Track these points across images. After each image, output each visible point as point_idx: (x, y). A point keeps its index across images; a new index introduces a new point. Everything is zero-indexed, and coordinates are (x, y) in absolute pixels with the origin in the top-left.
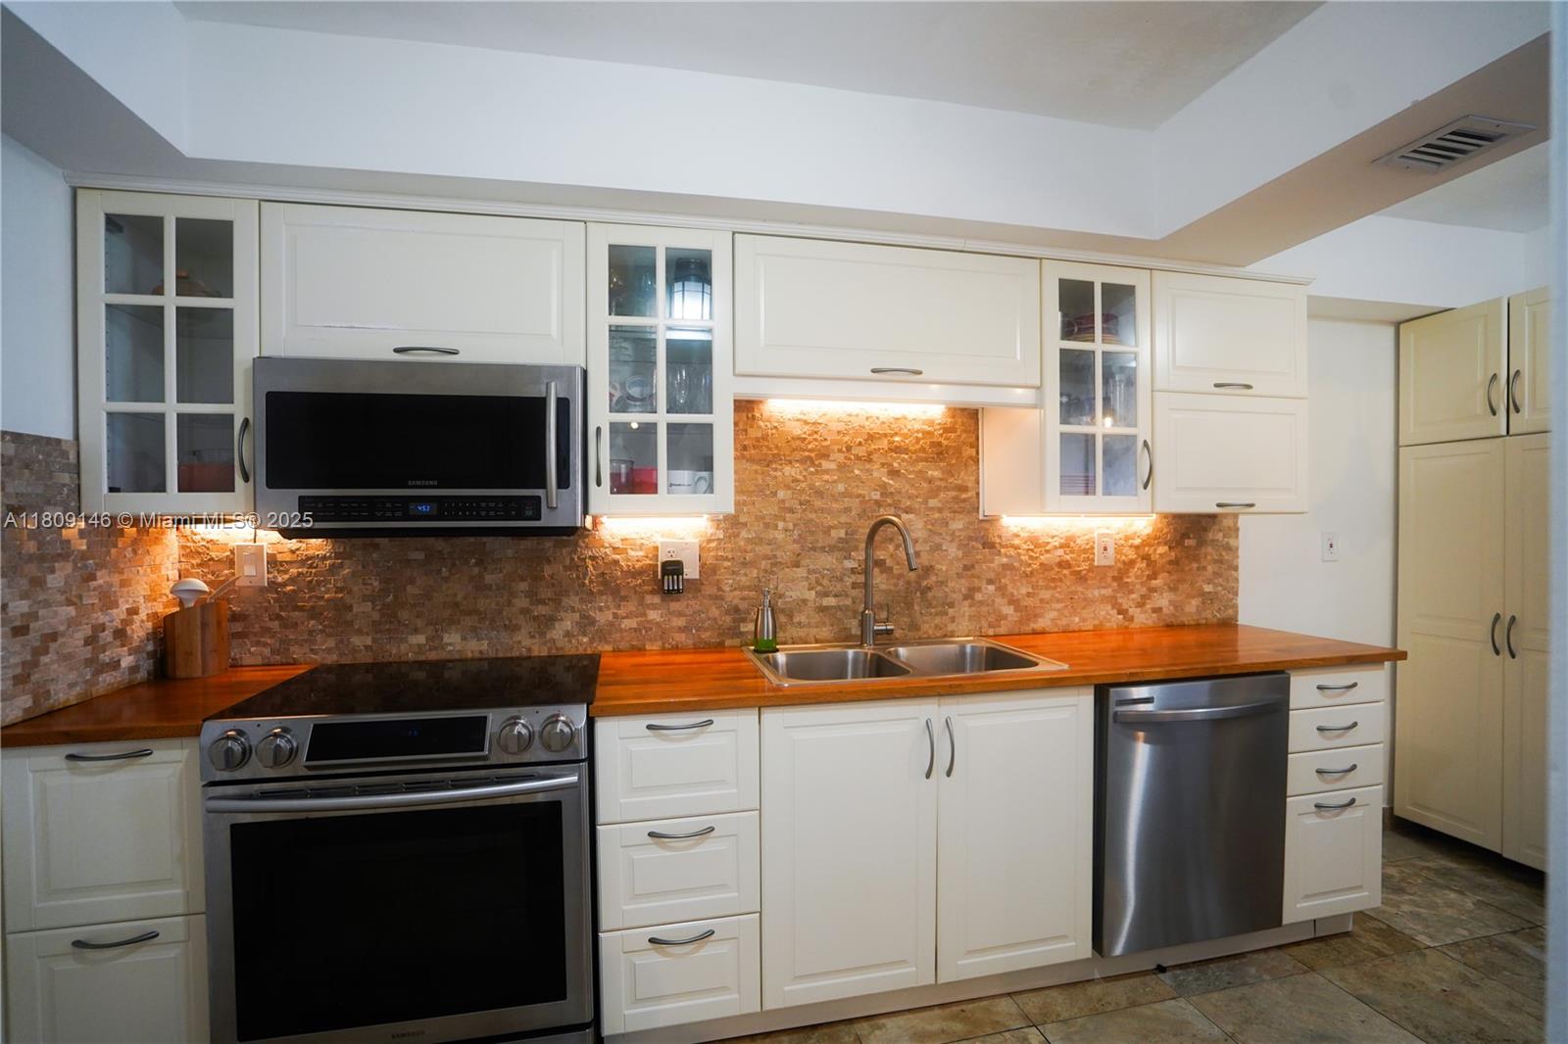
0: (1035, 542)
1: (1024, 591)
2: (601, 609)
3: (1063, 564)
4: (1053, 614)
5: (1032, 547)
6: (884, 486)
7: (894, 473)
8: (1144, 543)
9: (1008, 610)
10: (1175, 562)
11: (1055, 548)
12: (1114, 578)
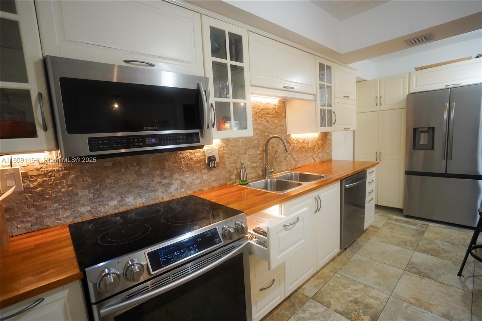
0: (298, 141)
1: (296, 156)
2: (187, 178)
3: (303, 147)
5: (297, 143)
6: (265, 126)
7: (267, 121)
8: (317, 140)
10: (322, 145)
11: (302, 143)
12: (312, 150)
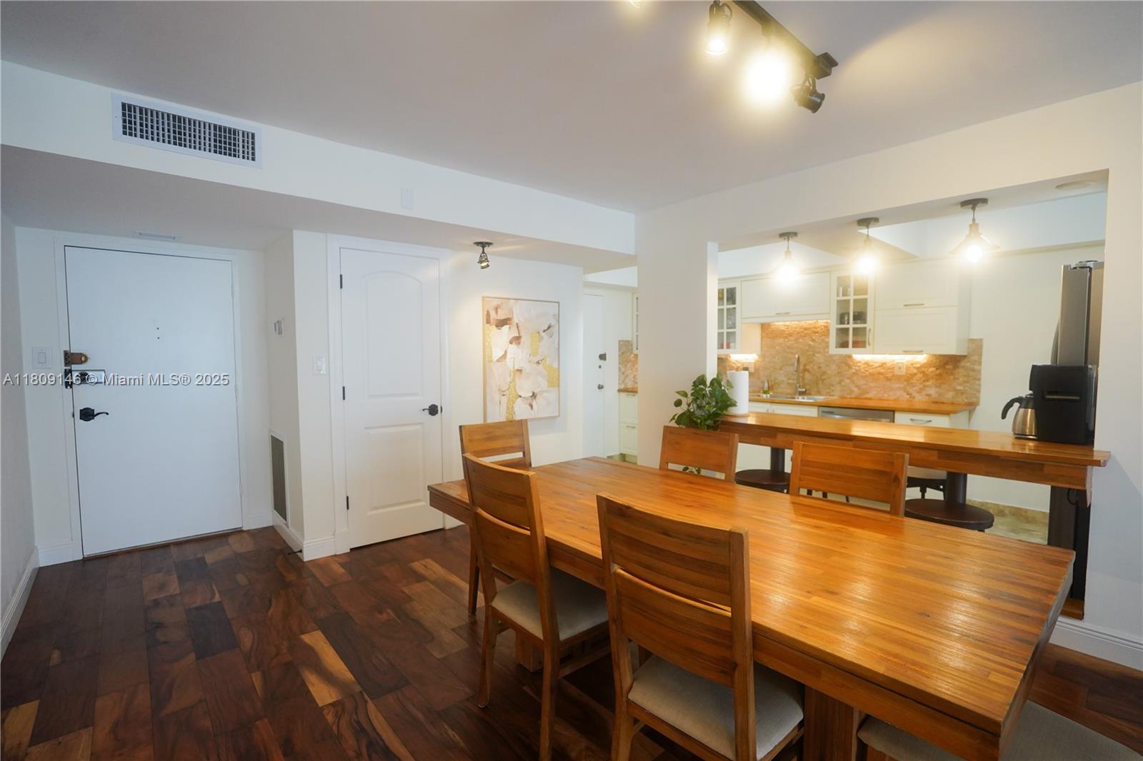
0: (867, 364)
1: (862, 383)
3: (880, 373)
4: (875, 392)
6: (810, 345)
7: (813, 340)
8: (922, 366)
9: (856, 389)
10: (940, 375)
11: (876, 367)
12: (905, 380)
